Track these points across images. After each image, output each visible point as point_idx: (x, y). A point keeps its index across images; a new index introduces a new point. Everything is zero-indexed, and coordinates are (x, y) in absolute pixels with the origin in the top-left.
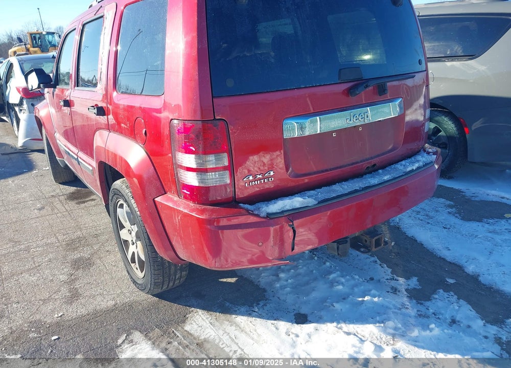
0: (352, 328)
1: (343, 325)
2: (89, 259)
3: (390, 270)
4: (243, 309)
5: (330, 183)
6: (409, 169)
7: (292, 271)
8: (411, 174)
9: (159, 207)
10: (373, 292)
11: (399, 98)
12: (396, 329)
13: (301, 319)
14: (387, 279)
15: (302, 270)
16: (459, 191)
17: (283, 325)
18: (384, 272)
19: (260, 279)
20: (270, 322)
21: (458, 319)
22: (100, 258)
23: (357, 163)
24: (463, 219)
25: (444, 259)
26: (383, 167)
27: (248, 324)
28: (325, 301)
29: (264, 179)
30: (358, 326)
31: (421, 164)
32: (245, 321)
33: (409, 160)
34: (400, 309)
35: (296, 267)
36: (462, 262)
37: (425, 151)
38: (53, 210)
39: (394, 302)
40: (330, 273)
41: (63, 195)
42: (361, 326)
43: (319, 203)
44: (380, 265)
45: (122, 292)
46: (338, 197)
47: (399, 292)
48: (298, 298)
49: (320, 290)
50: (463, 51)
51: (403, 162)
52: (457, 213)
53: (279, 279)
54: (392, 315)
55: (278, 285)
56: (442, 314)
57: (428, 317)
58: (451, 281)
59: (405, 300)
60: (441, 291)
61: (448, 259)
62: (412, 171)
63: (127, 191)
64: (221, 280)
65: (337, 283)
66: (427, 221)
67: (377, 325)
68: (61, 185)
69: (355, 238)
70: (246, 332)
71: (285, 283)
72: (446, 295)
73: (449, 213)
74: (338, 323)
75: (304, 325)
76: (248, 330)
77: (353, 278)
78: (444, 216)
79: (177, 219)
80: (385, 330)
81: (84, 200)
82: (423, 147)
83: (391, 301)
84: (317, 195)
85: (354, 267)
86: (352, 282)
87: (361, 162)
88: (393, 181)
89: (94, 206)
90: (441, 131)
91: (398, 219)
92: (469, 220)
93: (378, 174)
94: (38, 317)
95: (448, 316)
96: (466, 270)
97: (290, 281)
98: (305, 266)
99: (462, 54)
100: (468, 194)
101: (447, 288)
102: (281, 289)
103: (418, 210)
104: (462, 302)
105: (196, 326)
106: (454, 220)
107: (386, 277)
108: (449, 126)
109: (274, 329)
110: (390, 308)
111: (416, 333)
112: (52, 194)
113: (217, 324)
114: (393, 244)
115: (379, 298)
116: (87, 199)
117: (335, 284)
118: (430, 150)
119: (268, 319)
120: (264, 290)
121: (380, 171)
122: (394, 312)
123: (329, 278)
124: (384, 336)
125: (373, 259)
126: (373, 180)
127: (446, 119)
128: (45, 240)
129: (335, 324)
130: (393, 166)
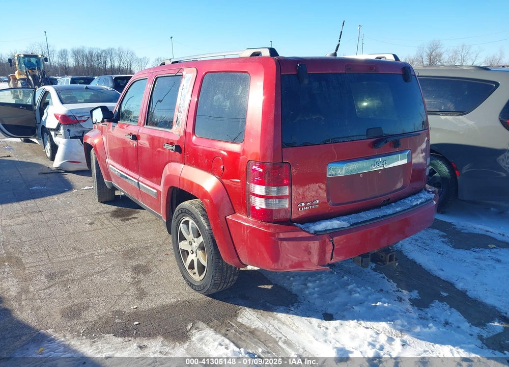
0: (369, 324)
1: (362, 322)
2: (146, 266)
3: (396, 284)
4: (281, 308)
5: (357, 211)
6: (415, 203)
7: (318, 282)
8: (417, 207)
9: (230, 223)
10: (383, 299)
11: (408, 149)
12: (403, 326)
13: (328, 317)
14: (394, 291)
15: (325, 282)
16: (451, 224)
17: (315, 321)
18: (391, 285)
19: (292, 287)
20: (304, 318)
21: (450, 321)
22: (156, 266)
23: (377, 197)
24: (454, 247)
25: (439, 278)
26: (395, 201)
27: (287, 319)
28: (347, 305)
29: (312, 206)
30: (374, 323)
31: (423, 200)
32: (285, 317)
33: (415, 197)
34: (405, 313)
35: (320, 279)
36: (454, 281)
37: (426, 190)
38: (102, 225)
39: (400, 308)
40: (348, 285)
41: (107, 213)
42: (376, 323)
43: (351, 225)
44: (388, 280)
45: (181, 293)
46: (364, 222)
47: (404, 300)
48: (325, 302)
49: (341, 297)
50: (455, 108)
51: (410, 198)
52: (448, 242)
53: (308, 288)
54: (399, 316)
55: (307, 292)
56: (438, 318)
57: (427, 319)
58: (445, 294)
59: (409, 307)
60: (437, 301)
61: (443, 278)
62: (417, 205)
63: (197, 210)
64: (260, 286)
65: (354, 291)
66: (425, 246)
67: (389, 322)
68: (102, 204)
69: (374, 254)
70: (286, 325)
71: (313, 290)
72: (441, 304)
73: (443, 242)
74: (358, 320)
75: (331, 322)
76: (288, 323)
77: (367, 289)
78: (438, 244)
79: (246, 233)
80: (394, 327)
81: (127, 218)
82: (424, 187)
83: (397, 306)
84: (349, 219)
85: (366, 281)
86: (366, 292)
87: (380, 196)
88: (403, 212)
89: (138, 223)
90: (436, 173)
91: (400, 245)
92: (459, 248)
93: (392, 206)
94: (118, 308)
95: (442, 319)
96: (456, 287)
97: (316, 289)
98: (326, 279)
99: (454, 111)
100: (458, 227)
101: (442, 299)
102: (310, 295)
103: (416, 238)
104: (453, 310)
105: (246, 320)
106: (446, 248)
107: (393, 290)
108: (443, 169)
109: (309, 323)
110: (398, 312)
111: (418, 329)
112: (97, 211)
113: (262, 318)
114: (397, 264)
115: (388, 304)
116: (130, 217)
117: (353, 292)
118: (430, 190)
119: (302, 316)
120: (296, 295)
121: (393, 204)
122: (401, 315)
123: (347, 288)
124: (394, 331)
125: (381, 275)
126: (389, 211)
127: (440, 163)
128: (104, 249)
129: (356, 321)
130: (402, 201)
